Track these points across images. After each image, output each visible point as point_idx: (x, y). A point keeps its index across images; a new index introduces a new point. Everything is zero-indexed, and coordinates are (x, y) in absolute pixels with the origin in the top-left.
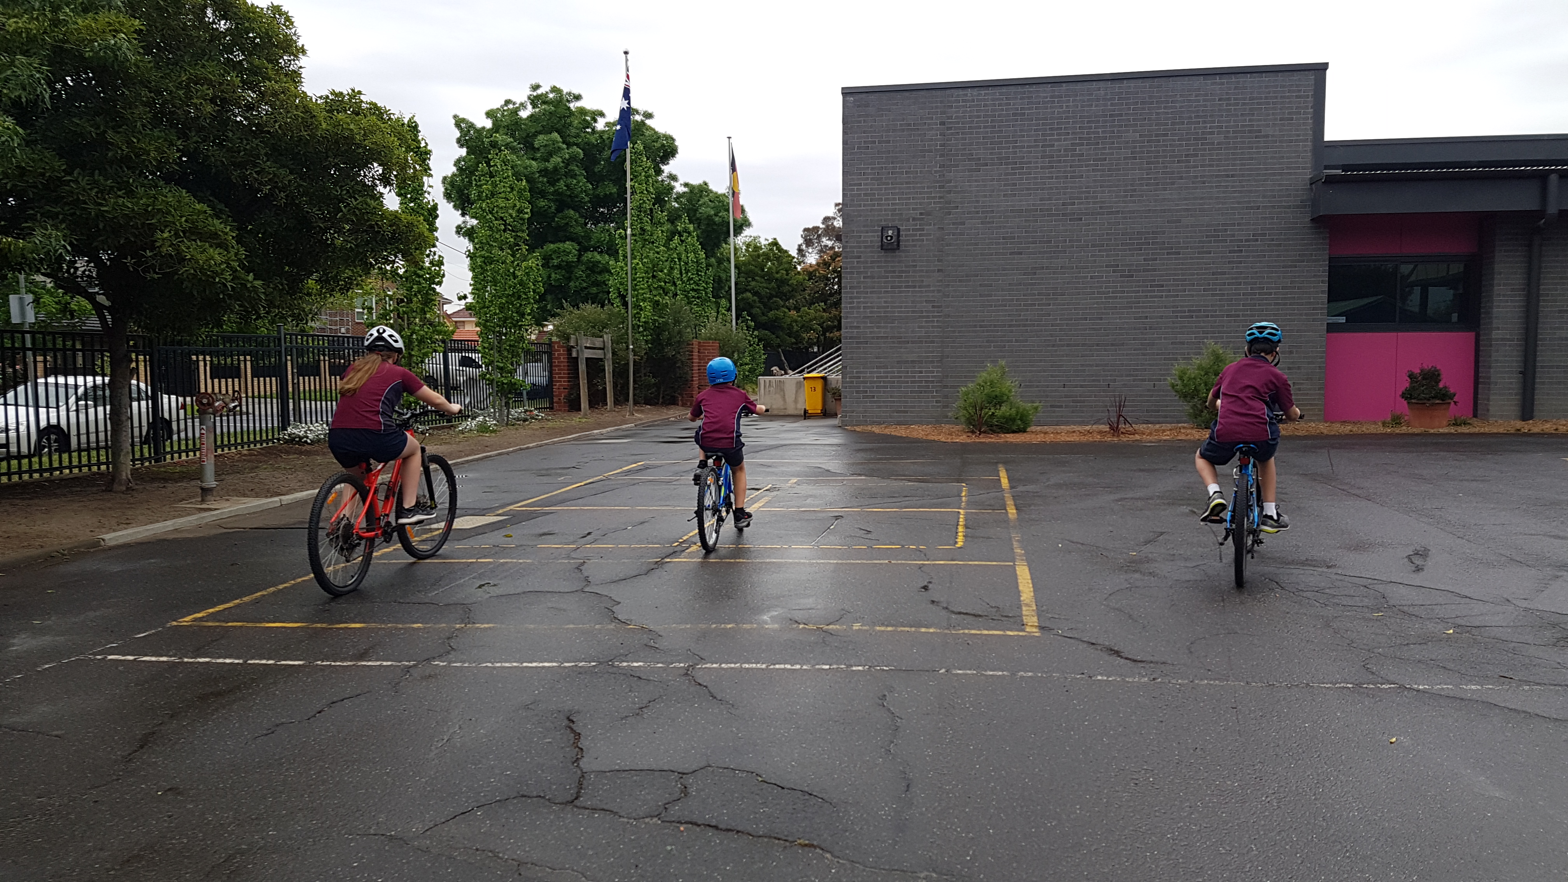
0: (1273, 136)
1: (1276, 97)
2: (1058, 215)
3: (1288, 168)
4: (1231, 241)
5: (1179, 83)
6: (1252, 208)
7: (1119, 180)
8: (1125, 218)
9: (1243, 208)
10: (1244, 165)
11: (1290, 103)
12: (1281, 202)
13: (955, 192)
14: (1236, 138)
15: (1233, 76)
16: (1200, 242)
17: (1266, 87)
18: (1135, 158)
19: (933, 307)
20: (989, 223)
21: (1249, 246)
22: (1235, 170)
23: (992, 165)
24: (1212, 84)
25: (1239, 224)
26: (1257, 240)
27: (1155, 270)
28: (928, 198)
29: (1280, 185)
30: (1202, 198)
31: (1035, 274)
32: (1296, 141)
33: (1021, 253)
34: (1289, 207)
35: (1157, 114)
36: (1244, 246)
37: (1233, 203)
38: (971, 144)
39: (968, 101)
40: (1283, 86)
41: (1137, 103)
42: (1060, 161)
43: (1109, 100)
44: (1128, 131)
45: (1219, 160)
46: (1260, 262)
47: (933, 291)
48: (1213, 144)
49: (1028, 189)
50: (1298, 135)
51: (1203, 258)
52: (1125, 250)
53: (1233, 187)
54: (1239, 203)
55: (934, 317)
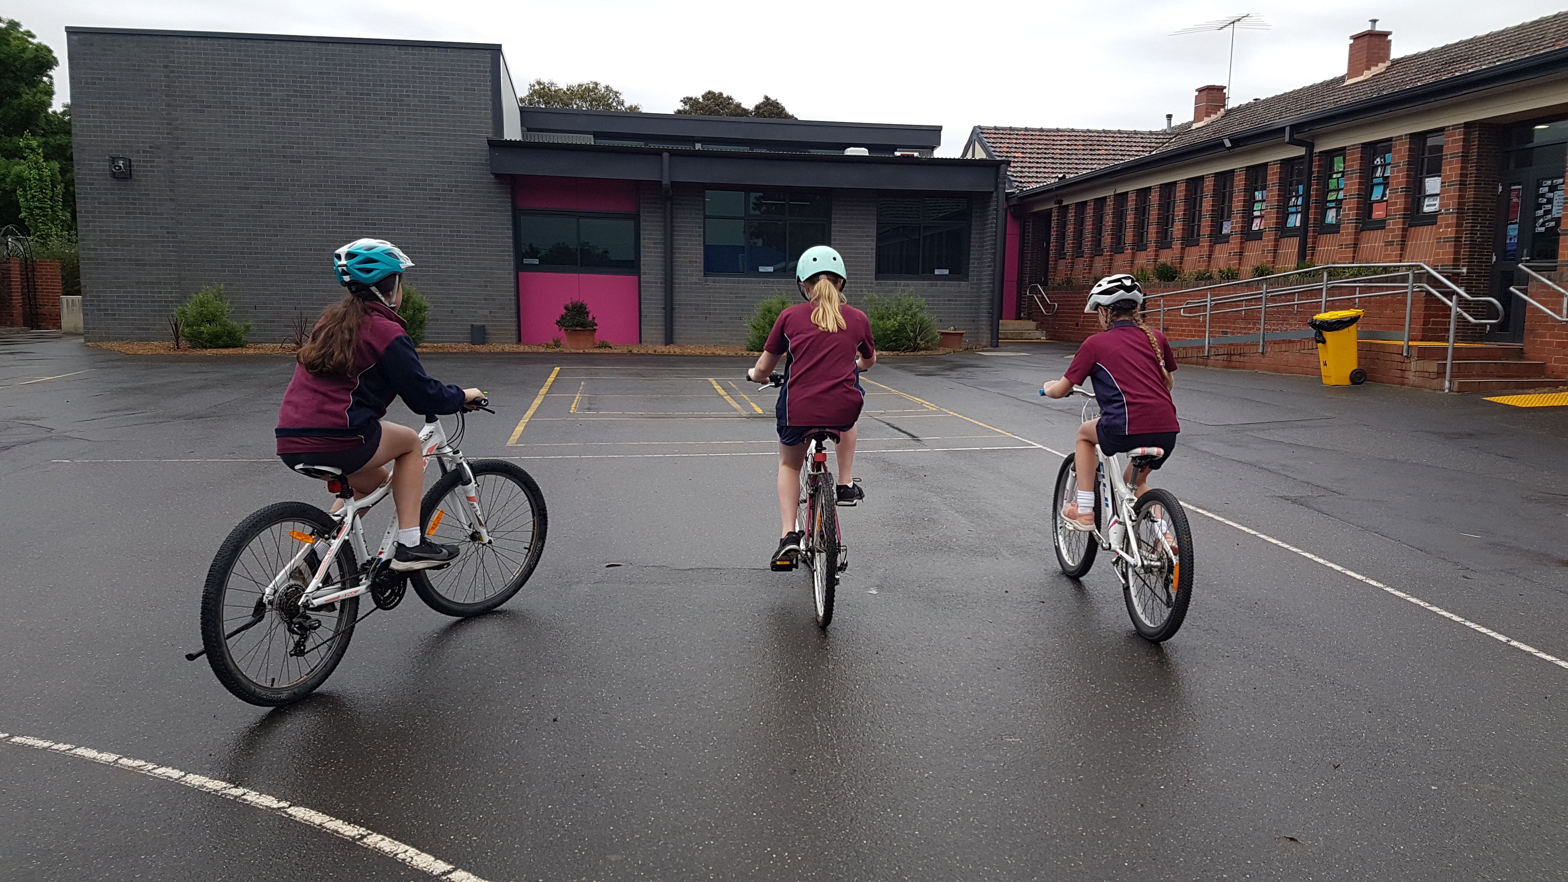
0: (459, 103)
1: (460, 70)
2: (280, 156)
3: (473, 131)
4: (430, 190)
5: (377, 50)
6: (444, 163)
7: (331, 130)
8: (339, 164)
9: (438, 162)
10: (437, 125)
11: (471, 76)
12: (469, 159)
13: (182, 129)
14: (428, 102)
15: (423, 49)
16: (404, 189)
17: (452, 61)
18: (344, 112)
19: (168, 233)
20: (216, 159)
21: (445, 195)
22: (430, 129)
23: (215, 107)
24: (406, 54)
25: (436, 176)
26: (451, 191)
27: (367, 210)
28: (156, 133)
29: (467, 145)
30: (403, 152)
31: (262, 207)
32: (479, 109)
33: (248, 188)
34: (476, 164)
35: (360, 75)
36: (441, 195)
37: (429, 157)
38: (195, 87)
39: (189, 48)
40: (465, 61)
41: (341, 65)
42: (277, 109)
43: (317, 59)
44: (336, 88)
45: (415, 120)
46: (456, 209)
47: (167, 218)
48: (409, 105)
49: (250, 132)
50: (480, 104)
51: (408, 203)
52: (340, 191)
53: (429, 143)
54: (435, 158)
55: (169, 242)
